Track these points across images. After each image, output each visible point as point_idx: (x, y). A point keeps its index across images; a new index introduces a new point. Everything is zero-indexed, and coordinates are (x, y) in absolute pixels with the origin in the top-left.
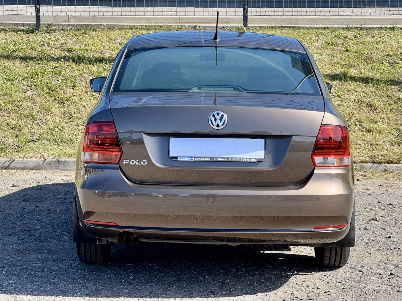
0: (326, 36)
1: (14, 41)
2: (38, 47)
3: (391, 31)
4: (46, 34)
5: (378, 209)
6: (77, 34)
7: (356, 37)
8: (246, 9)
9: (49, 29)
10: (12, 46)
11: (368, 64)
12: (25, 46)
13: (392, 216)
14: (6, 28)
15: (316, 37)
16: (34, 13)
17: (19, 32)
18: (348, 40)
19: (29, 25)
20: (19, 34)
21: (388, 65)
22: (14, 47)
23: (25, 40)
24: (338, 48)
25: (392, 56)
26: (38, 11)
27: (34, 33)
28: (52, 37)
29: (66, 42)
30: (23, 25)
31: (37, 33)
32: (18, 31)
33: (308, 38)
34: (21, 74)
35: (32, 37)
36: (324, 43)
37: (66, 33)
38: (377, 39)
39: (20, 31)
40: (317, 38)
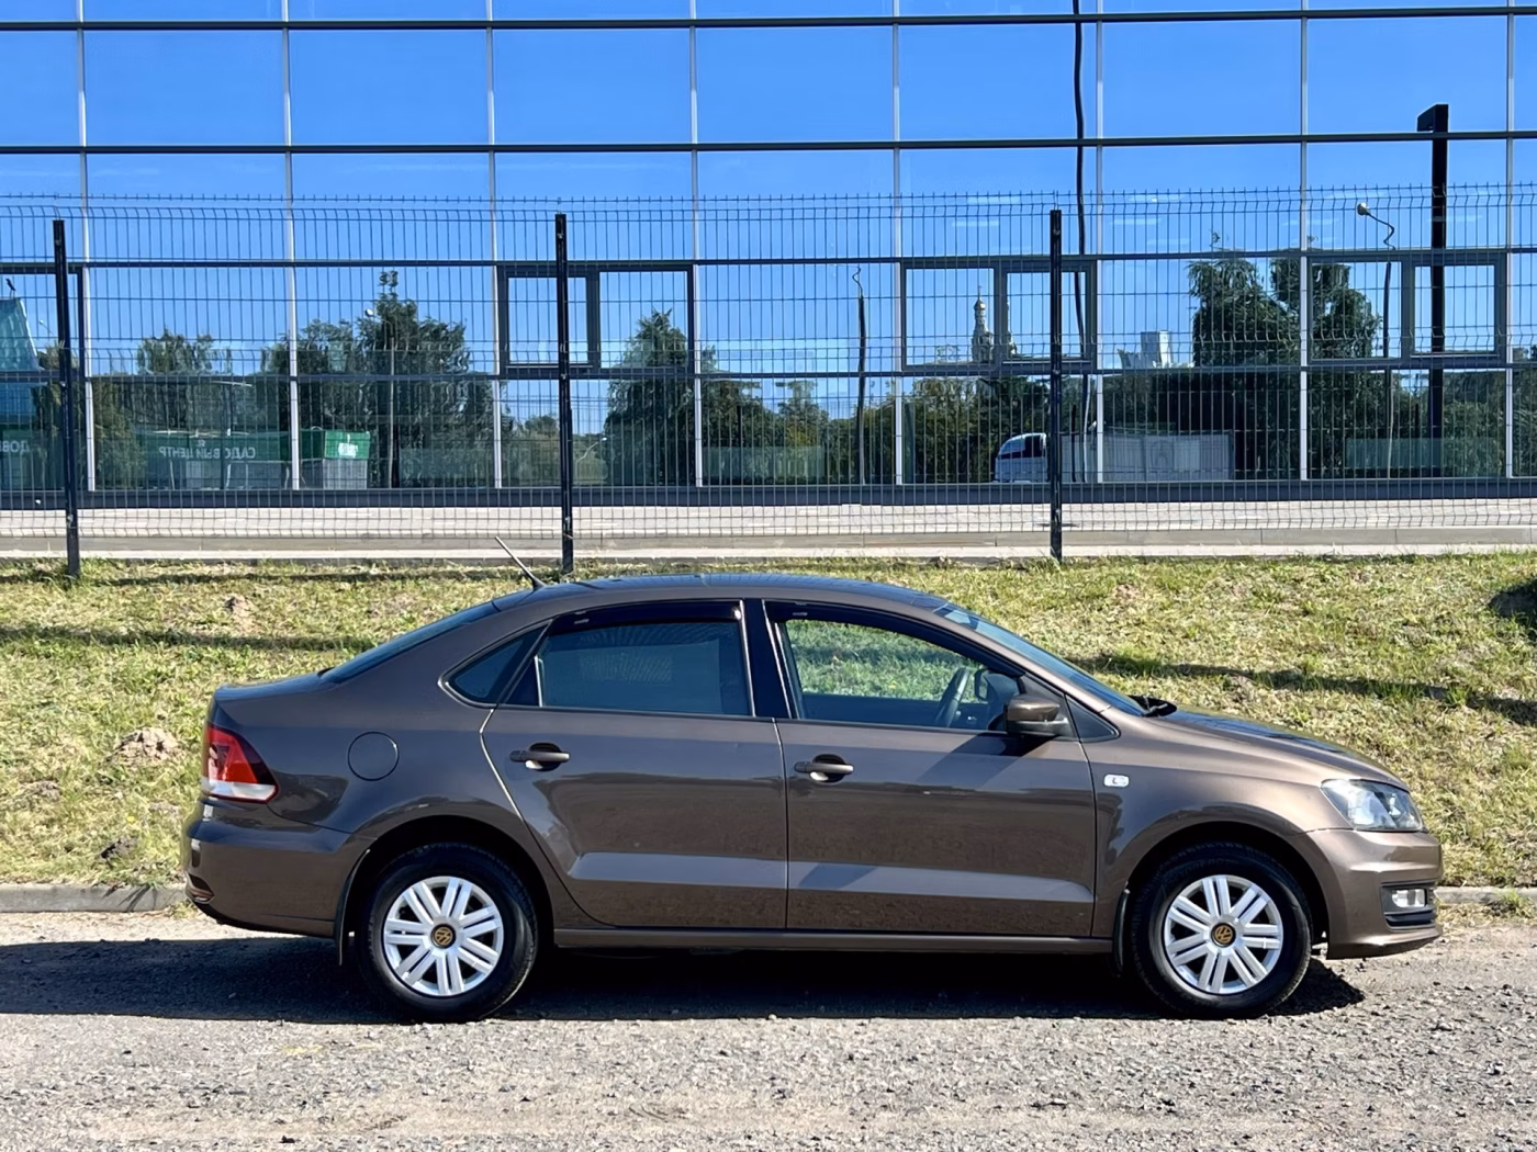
0: (1253, 579)
3: (1405, 565)
5: (1440, 1002)
7: (1323, 580)
8: (1057, 507)
11: (1359, 644)
13: (1482, 1019)
15: (1228, 580)
18: (1305, 586)
21: (1409, 647)
24: (1285, 606)
25: (1414, 625)
33: (1210, 583)
36: (1249, 595)
38: (1374, 584)
40: (1230, 583)
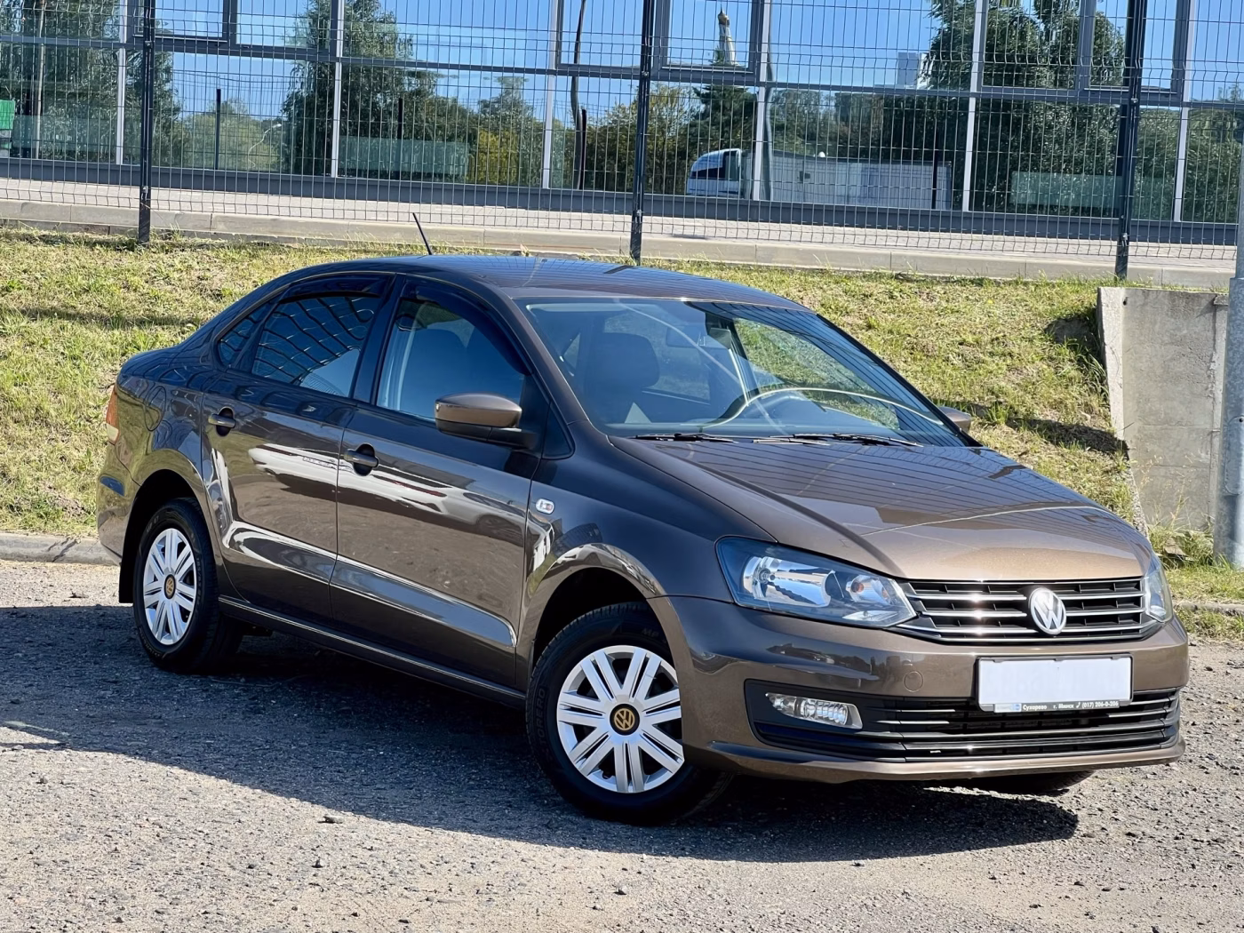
0: (824, 291)
1: (84, 267)
2: (142, 283)
3: (973, 288)
4: (162, 255)
6: (236, 257)
7: (891, 297)
8: (638, 218)
9: (170, 242)
10: (80, 277)
11: (915, 359)
12: (112, 281)
14: (69, 235)
15: (800, 291)
16: (136, 204)
17: (98, 247)
18: (873, 301)
19: (122, 231)
20: (97, 252)
21: (961, 365)
22: (84, 282)
23: (111, 266)
25: (970, 345)
26: (145, 200)
27: (133, 251)
28: (177, 261)
29: (208, 274)
30: (108, 230)
31: (140, 251)
32: (95, 244)
34: (98, 344)
35: (128, 260)
37: (209, 253)
38: (939, 304)
39: (101, 243)
40: (801, 294)
